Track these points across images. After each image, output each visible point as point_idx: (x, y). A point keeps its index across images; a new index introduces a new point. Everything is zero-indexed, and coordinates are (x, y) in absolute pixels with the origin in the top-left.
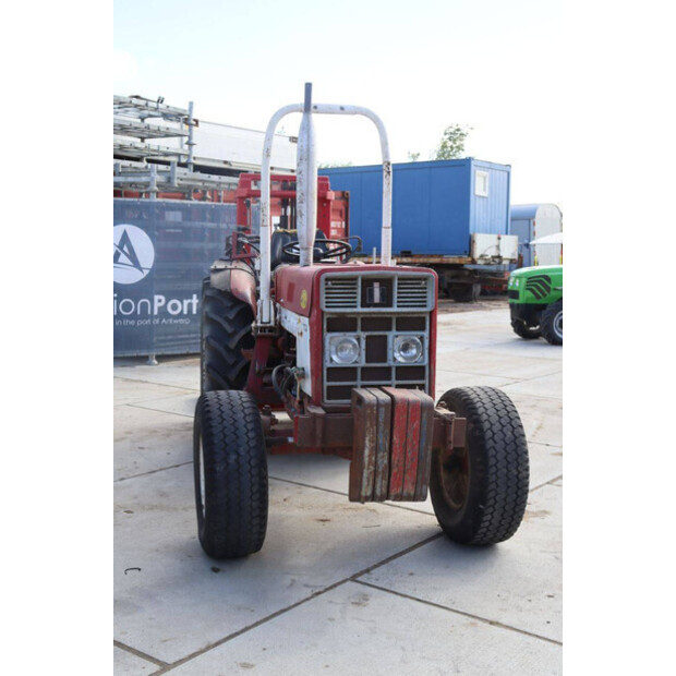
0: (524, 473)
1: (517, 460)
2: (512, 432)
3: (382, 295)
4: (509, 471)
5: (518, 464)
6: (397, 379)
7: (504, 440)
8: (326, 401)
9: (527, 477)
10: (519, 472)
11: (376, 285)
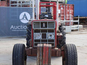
0: (76, 62)
1: (74, 59)
2: (74, 53)
3: (45, 25)
4: (73, 61)
5: (75, 60)
6: (48, 42)
7: (72, 55)
8: (34, 46)
9: (77, 62)
10: (75, 62)
11: (44, 24)
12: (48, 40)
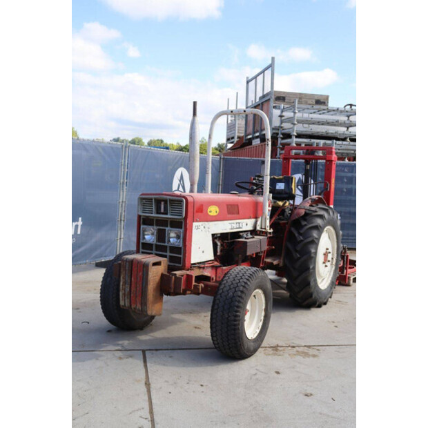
12: (170, 247)
